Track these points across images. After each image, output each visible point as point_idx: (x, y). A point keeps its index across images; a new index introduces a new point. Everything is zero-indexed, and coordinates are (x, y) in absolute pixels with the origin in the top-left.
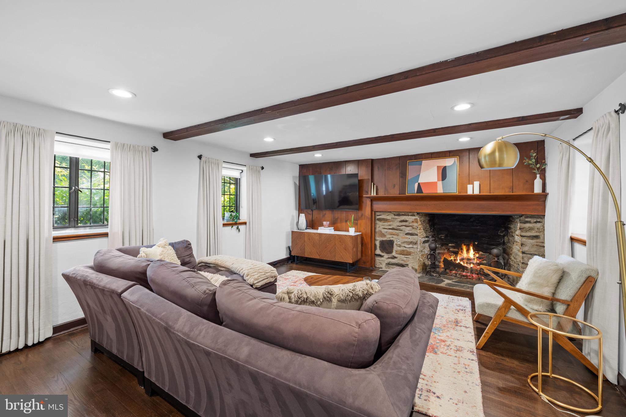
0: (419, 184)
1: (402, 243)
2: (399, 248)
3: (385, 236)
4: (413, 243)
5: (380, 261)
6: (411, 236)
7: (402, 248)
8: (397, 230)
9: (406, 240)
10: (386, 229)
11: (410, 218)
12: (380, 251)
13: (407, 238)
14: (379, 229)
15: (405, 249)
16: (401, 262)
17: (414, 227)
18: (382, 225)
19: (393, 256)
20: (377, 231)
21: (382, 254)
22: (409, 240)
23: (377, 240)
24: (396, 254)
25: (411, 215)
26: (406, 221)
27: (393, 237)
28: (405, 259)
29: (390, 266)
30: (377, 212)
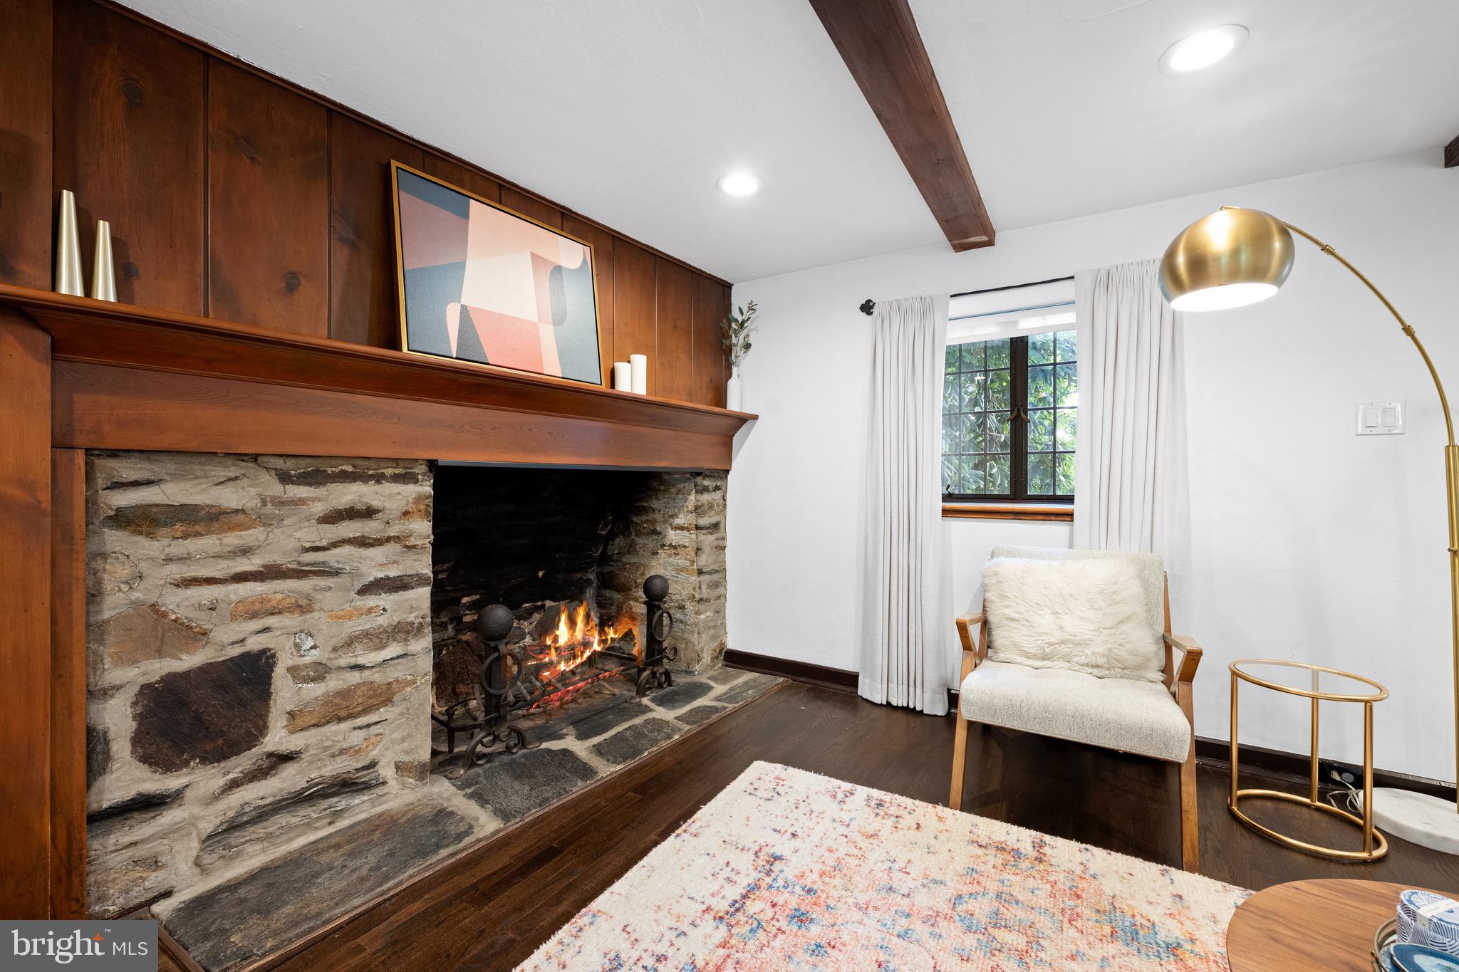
0: (464, 308)
1: (335, 650)
2: (315, 691)
3: (193, 635)
4: (408, 633)
5: (141, 852)
6: (395, 597)
7: (333, 684)
8: (300, 574)
9: (366, 624)
10: (210, 581)
11: (391, 496)
12: (142, 771)
13: (370, 611)
14: (137, 595)
15: (355, 678)
16: (331, 769)
17: (412, 541)
18: (169, 560)
19: (270, 755)
20: (106, 615)
21: (171, 782)
22: (383, 621)
23: (107, 693)
24: (292, 732)
25: (397, 479)
26: (369, 513)
27: (266, 630)
28: (357, 738)
29: (233, 839)
30: (114, 454)
